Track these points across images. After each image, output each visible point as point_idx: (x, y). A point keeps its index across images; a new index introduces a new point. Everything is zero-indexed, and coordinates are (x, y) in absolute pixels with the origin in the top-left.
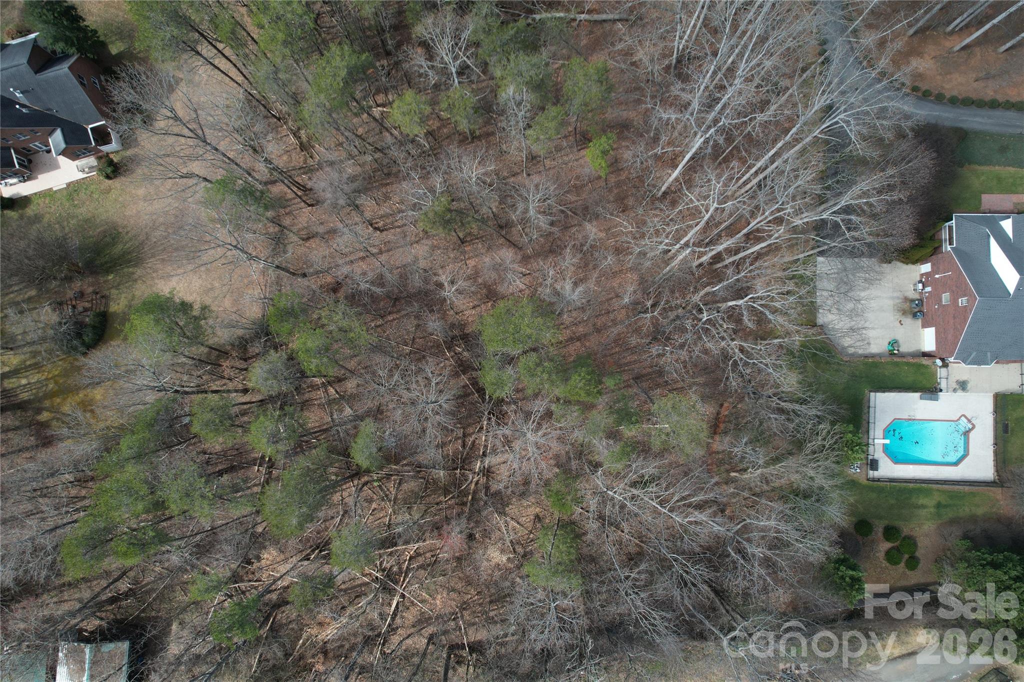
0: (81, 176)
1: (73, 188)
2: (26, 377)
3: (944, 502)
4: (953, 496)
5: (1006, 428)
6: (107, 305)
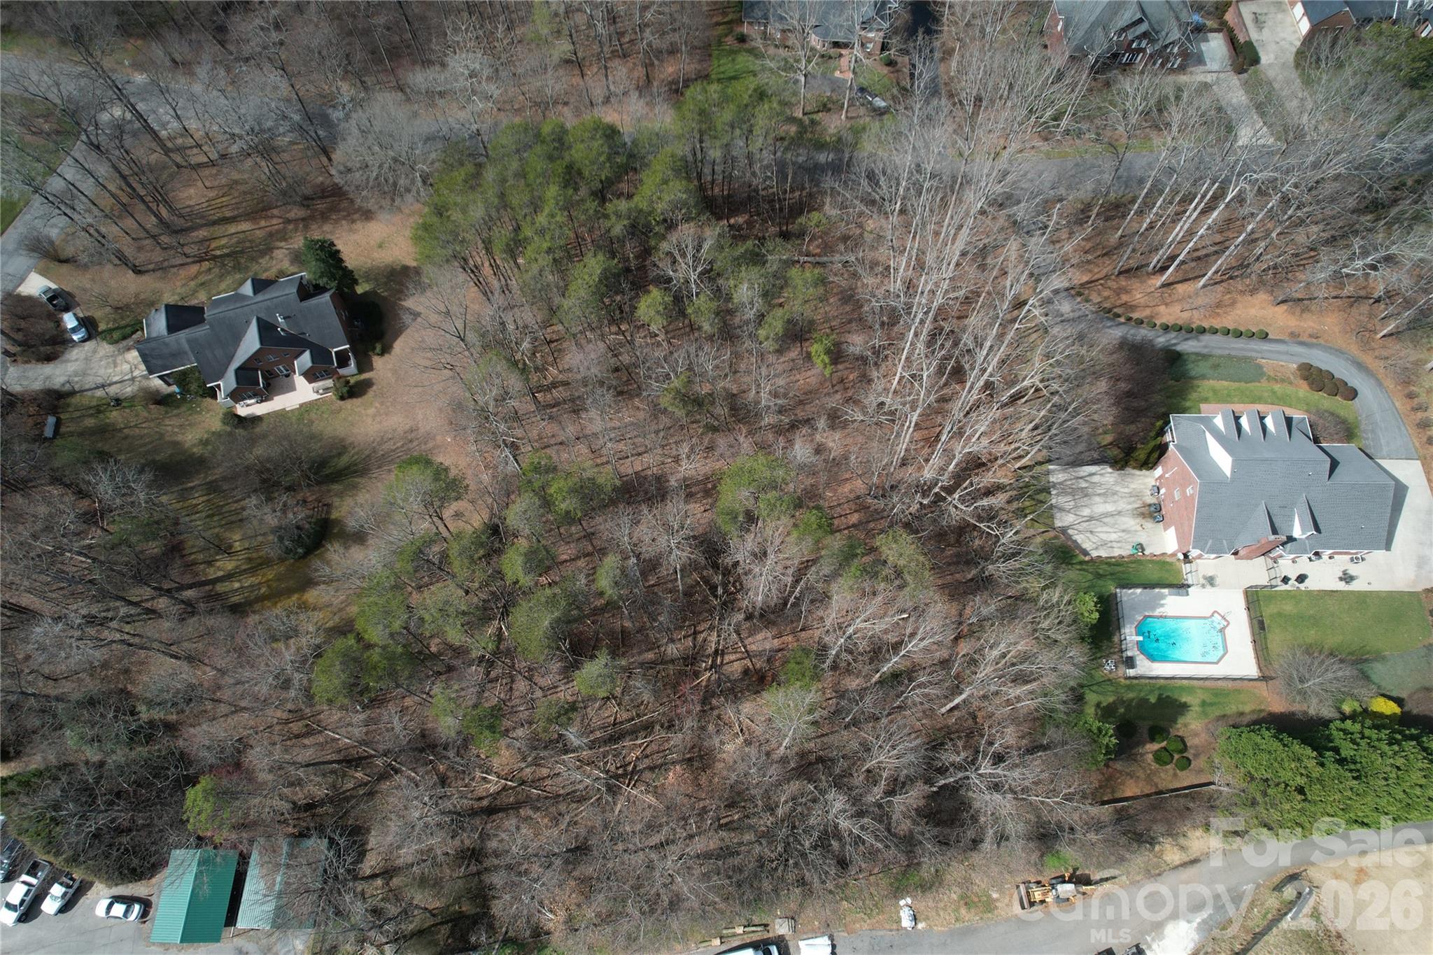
0: (316, 396)
1: (306, 408)
2: (239, 581)
3: (1208, 701)
4: (1217, 693)
5: (1261, 625)
6: (328, 512)
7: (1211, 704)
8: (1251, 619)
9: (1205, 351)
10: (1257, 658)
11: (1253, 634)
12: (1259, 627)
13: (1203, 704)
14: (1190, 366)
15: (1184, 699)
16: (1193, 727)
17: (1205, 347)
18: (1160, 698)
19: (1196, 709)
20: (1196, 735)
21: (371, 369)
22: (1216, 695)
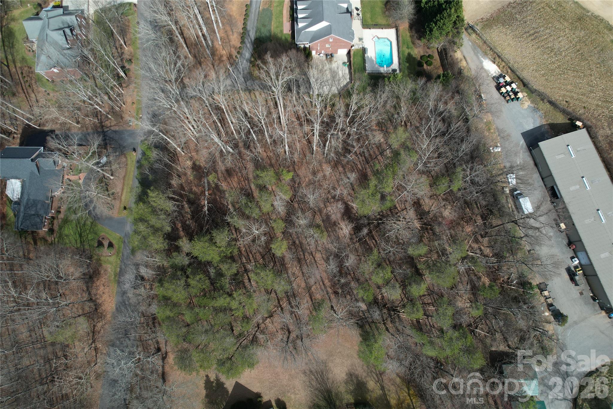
7: (408, 45)
8: (373, 28)
9: (255, 29)
10: (388, 28)
11: (379, 28)
12: (376, 26)
13: (408, 48)
14: (263, 35)
15: (406, 54)
16: (416, 53)
17: (253, 28)
18: (407, 62)
19: (410, 50)
20: (419, 52)
21: (270, 401)
22: (404, 43)
